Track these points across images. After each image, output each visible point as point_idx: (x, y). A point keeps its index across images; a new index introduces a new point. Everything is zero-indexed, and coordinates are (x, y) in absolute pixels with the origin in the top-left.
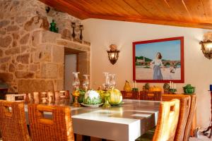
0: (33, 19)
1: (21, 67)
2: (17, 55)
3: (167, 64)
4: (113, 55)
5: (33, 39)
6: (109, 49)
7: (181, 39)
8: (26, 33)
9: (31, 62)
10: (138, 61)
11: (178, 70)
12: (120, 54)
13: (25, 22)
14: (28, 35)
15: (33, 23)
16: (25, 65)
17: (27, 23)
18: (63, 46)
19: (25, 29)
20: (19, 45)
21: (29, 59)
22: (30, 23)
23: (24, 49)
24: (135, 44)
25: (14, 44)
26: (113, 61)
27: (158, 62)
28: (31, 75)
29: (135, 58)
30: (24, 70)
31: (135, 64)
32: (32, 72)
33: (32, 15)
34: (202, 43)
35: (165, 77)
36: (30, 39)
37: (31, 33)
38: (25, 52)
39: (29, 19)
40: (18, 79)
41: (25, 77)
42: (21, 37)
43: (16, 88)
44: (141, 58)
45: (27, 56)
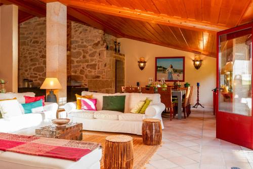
0: (99, 42)
1: (90, 72)
2: (87, 64)
3: (175, 71)
4: (142, 64)
5: (99, 55)
6: (139, 60)
7: (183, 58)
8: (94, 50)
9: (99, 69)
10: (158, 69)
11: (181, 75)
12: (146, 64)
13: (93, 43)
14: (96, 52)
15: (99, 45)
16: (93, 71)
17: (94, 44)
18: (115, 59)
19: (93, 47)
20: (88, 58)
21: (97, 67)
22: (97, 44)
23: (92, 60)
24: (156, 58)
25: (84, 57)
26: (142, 68)
27: (170, 70)
28: (98, 77)
29: (157, 67)
30: (93, 74)
31: (156, 70)
32: (99, 75)
33: (98, 40)
34: (194, 61)
35: (174, 79)
36: (97, 54)
37: (98, 51)
38: (94, 63)
39: (96, 42)
40: (87, 80)
41: (93, 78)
42: (90, 52)
43: (86, 85)
44: (161, 67)
45: (95, 65)
